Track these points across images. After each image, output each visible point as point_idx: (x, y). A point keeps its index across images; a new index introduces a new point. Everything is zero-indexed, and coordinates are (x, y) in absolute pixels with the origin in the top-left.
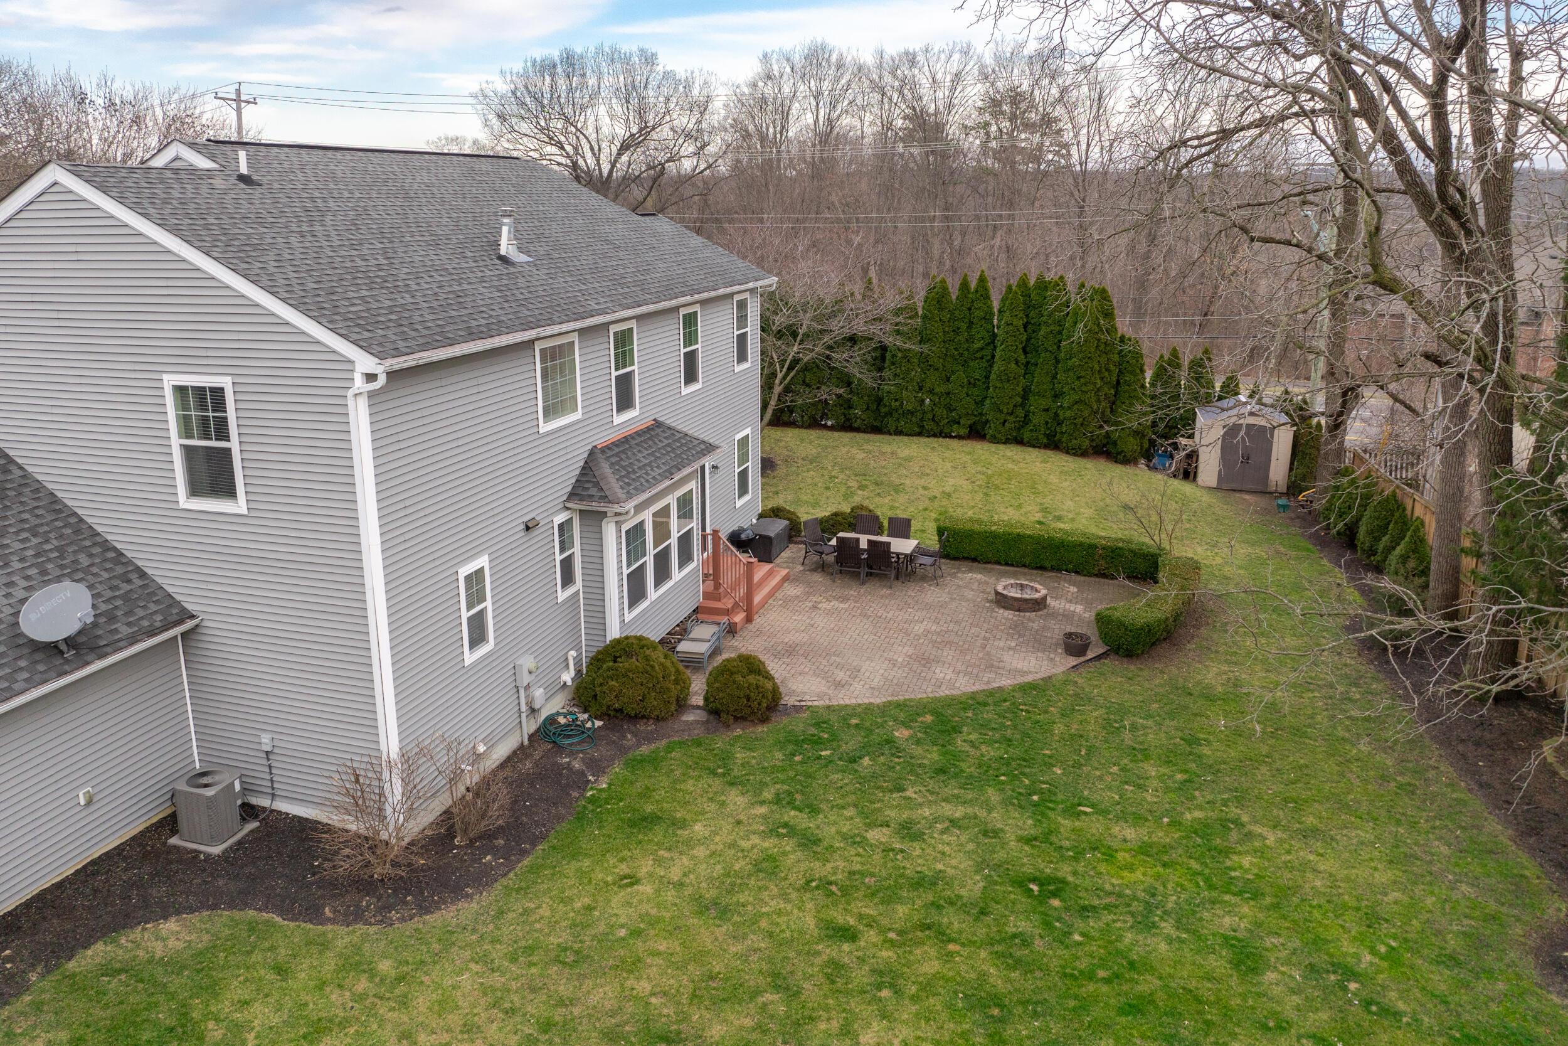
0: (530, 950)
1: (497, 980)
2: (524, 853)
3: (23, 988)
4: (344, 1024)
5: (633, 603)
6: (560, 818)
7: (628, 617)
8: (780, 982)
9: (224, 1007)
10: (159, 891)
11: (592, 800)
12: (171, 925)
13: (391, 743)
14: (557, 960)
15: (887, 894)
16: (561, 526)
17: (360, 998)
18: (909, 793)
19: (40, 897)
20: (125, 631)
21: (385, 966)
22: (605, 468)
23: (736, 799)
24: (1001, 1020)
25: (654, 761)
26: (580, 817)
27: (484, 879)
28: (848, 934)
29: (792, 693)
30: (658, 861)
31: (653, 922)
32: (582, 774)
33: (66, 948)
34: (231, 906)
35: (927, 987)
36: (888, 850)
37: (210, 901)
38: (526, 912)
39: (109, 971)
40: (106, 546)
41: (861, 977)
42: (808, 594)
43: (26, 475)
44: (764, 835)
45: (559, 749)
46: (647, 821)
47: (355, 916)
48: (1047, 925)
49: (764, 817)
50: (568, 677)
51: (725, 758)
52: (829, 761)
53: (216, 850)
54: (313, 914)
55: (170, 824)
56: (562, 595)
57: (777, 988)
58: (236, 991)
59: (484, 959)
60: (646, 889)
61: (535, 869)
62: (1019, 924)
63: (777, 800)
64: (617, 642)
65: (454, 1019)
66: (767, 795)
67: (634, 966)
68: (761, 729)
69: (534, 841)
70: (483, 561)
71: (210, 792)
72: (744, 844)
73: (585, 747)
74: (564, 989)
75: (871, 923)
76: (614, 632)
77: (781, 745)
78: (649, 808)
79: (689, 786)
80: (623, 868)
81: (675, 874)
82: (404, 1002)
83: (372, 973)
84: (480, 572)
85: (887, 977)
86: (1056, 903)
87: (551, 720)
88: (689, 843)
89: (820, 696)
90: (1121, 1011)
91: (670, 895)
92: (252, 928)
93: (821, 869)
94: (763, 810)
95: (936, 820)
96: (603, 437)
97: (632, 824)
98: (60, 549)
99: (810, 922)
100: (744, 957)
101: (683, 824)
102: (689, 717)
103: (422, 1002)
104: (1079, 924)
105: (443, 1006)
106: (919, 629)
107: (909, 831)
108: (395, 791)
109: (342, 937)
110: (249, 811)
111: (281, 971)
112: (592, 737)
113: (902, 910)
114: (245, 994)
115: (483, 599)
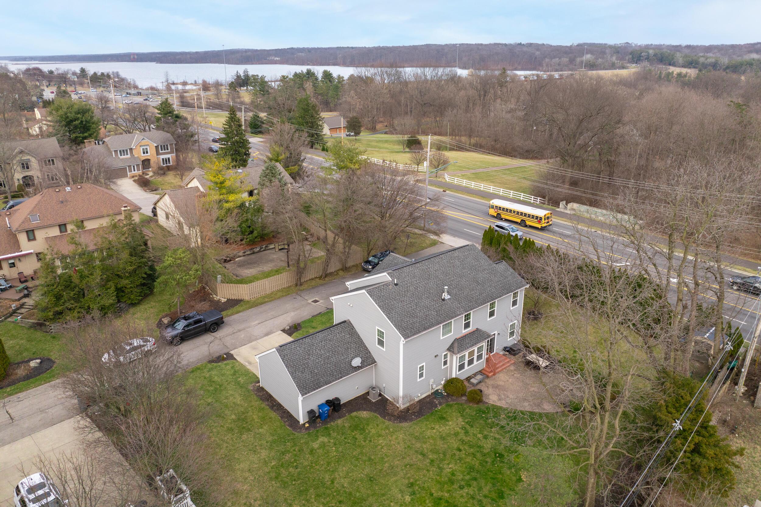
0: (412, 434)
1: (405, 437)
2: (420, 417)
3: (346, 416)
4: (383, 436)
5: (459, 371)
6: (429, 412)
7: (458, 373)
8: (444, 454)
9: (369, 428)
10: (364, 406)
11: (436, 411)
12: (365, 412)
13: (401, 394)
14: (415, 438)
15: (471, 447)
16: (445, 355)
17: (386, 433)
18: (492, 430)
19: (349, 401)
20: (366, 364)
21: (391, 430)
22: (456, 345)
23: (460, 419)
24: (472, 472)
25: (451, 406)
26: (432, 413)
27: (411, 420)
28: (460, 450)
29: (489, 399)
30: (440, 427)
31: (432, 437)
32: (437, 405)
33: (351, 411)
34: (373, 412)
35: (465, 463)
36: (479, 439)
37: (371, 410)
38: (415, 428)
39: (356, 417)
40: (365, 346)
41: (457, 457)
42: (515, 370)
43: (355, 331)
44: (460, 428)
45: (435, 398)
46: (442, 418)
47: (390, 420)
48: (493, 462)
49: (463, 425)
50: (443, 382)
51: (464, 410)
52: (483, 417)
53: (374, 401)
54: (384, 417)
55: (368, 393)
56: (443, 367)
57: (443, 454)
58: (371, 426)
59: (405, 433)
60: (435, 431)
61: (420, 421)
62: (488, 460)
63: (467, 423)
64: (453, 379)
65: (397, 441)
66: (466, 421)
67: (425, 443)
68: (476, 406)
69: (422, 416)
70: (424, 364)
71: (374, 392)
72: (456, 429)
73: (440, 399)
74: (414, 443)
75: (465, 450)
76: (454, 376)
77: (476, 411)
78: (444, 416)
79: (454, 414)
80: (433, 426)
81: (441, 430)
82: (392, 436)
83: (389, 430)
84: (423, 366)
85: (460, 459)
86: (498, 459)
87: (437, 390)
88: (447, 425)
89: (493, 401)
90: (491, 478)
91: (438, 433)
92: (375, 417)
93: (464, 438)
94: (463, 423)
95: (492, 437)
96: (458, 336)
97: (440, 418)
98: (358, 347)
99: (456, 446)
100: (442, 447)
101: (448, 421)
102: (464, 398)
103: (394, 437)
104: (499, 464)
105: (396, 439)
106: (532, 389)
107: (485, 437)
108: (401, 401)
109: (387, 423)
110: (380, 395)
111: (377, 425)
112: (443, 397)
113: (472, 450)
114: (372, 427)
115: (423, 370)
